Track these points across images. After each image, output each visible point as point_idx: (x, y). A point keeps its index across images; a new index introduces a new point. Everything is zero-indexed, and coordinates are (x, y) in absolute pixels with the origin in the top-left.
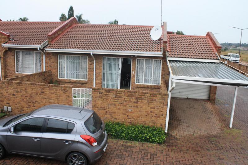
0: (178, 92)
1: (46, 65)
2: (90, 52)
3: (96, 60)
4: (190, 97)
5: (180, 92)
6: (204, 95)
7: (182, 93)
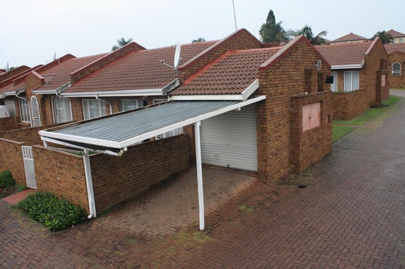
0: (214, 155)
2: (95, 95)
4: (232, 166)
5: (216, 156)
6: (253, 162)
7: (219, 158)
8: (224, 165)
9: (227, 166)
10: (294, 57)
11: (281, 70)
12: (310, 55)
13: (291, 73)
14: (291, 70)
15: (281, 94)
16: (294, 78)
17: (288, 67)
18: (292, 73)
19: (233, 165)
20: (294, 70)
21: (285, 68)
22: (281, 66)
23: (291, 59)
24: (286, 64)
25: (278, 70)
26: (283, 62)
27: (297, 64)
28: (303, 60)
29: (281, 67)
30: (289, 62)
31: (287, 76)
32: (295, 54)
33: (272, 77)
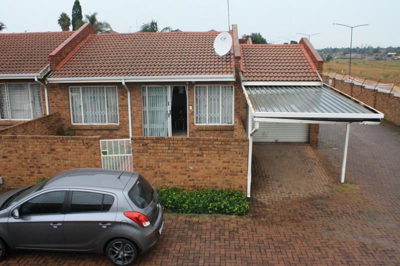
0: (262, 133)
1: (51, 104)
2: (121, 80)
3: (130, 91)
4: (280, 140)
5: (264, 134)
6: (300, 135)
7: (268, 135)
8: (273, 140)
9: (275, 141)
19: (282, 139)
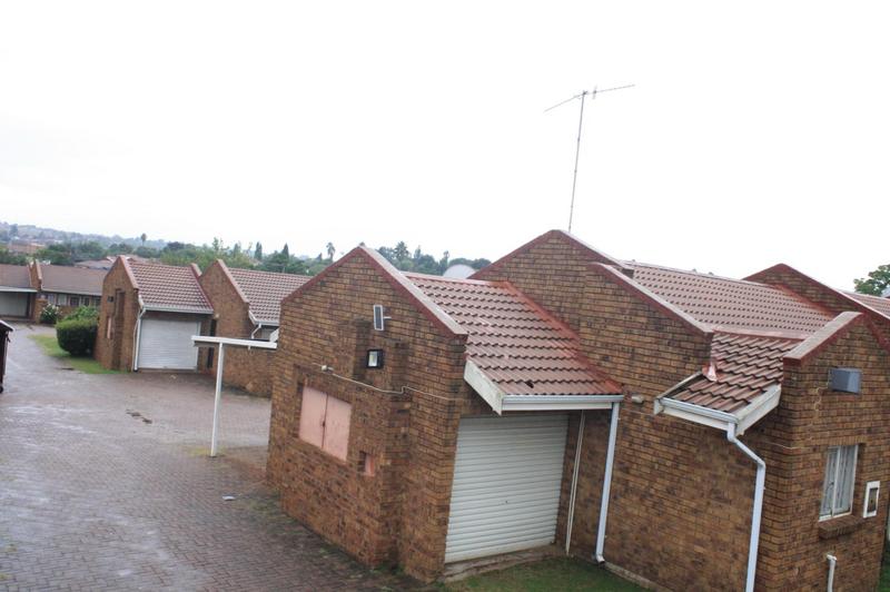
10: (330, 290)
11: (302, 311)
12: (371, 290)
13: (320, 320)
14: (320, 315)
15: (298, 352)
16: (326, 332)
17: (316, 309)
18: (323, 321)
20: (327, 316)
21: (309, 308)
22: (303, 303)
23: (323, 294)
24: (313, 303)
25: (297, 310)
26: (309, 297)
27: (335, 305)
28: (349, 298)
29: (305, 307)
30: (318, 299)
31: (312, 323)
32: (334, 285)
33: (289, 318)
